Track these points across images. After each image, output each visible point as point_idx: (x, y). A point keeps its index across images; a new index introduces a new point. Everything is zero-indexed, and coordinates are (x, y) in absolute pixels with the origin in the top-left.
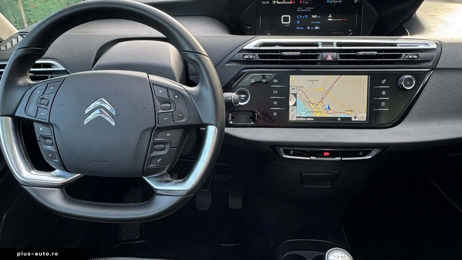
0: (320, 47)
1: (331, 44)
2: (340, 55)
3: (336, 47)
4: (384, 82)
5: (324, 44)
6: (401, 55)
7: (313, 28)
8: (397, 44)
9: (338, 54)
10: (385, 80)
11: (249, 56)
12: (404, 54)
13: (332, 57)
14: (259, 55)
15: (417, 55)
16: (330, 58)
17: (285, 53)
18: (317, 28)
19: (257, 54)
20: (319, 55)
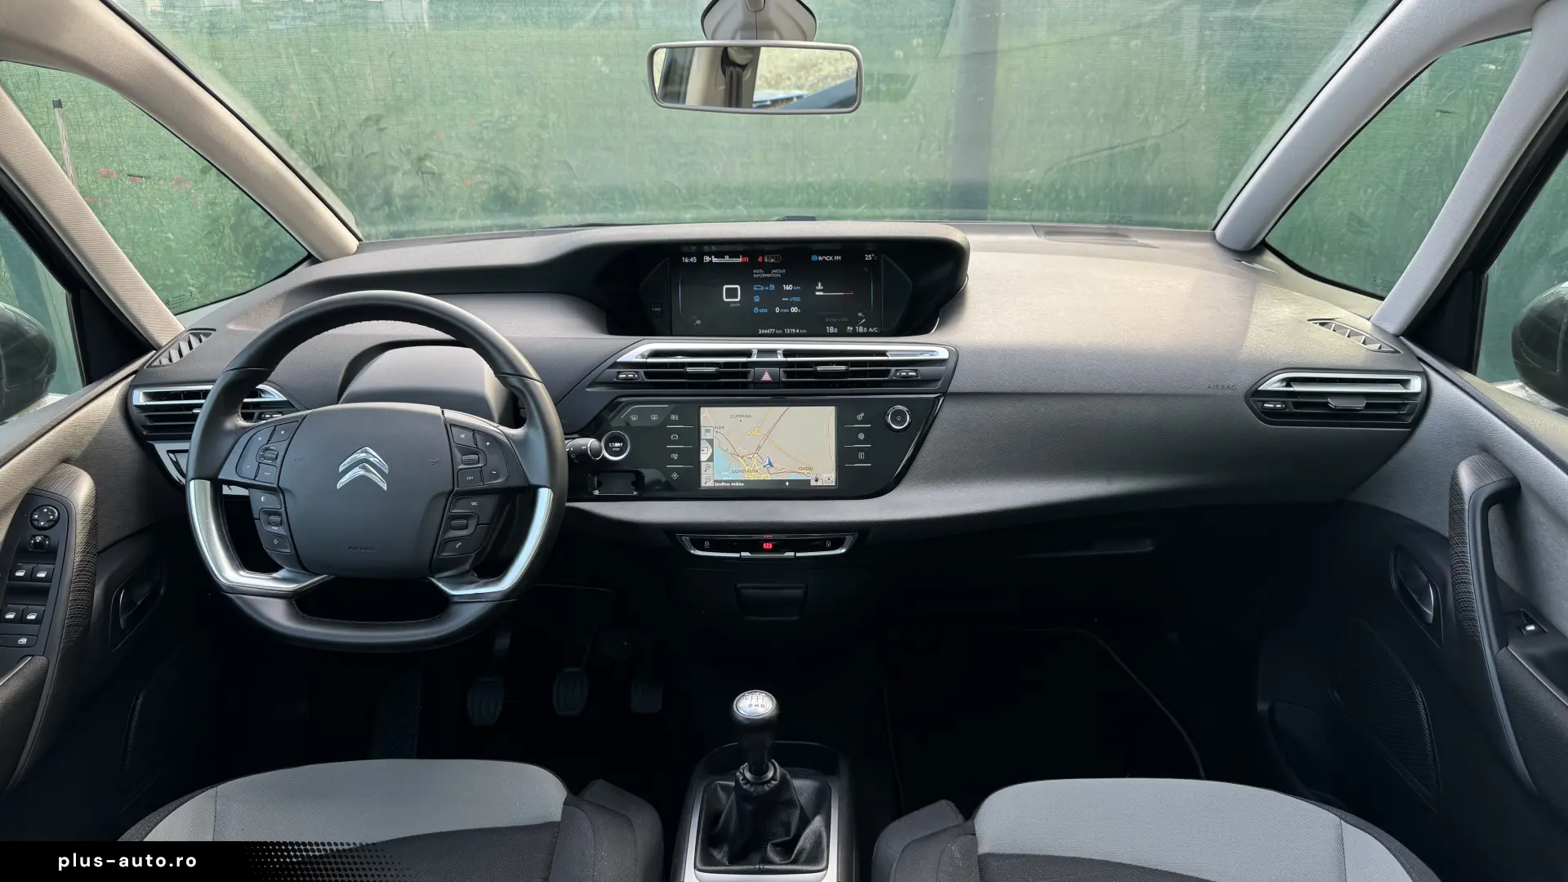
0: (754, 359)
1: (773, 352)
2: (785, 372)
3: (780, 358)
4: (860, 417)
5: (761, 352)
6: (889, 370)
7: (787, 311)
8: (887, 351)
9: (781, 369)
10: (862, 414)
11: (627, 375)
12: (893, 369)
13: (771, 375)
14: (645, 372)
15: (916, 370)
16: (766, 377)
17: (689, 369)
18: (794, 310)
19: (641, 371)
20: (749, 372)
